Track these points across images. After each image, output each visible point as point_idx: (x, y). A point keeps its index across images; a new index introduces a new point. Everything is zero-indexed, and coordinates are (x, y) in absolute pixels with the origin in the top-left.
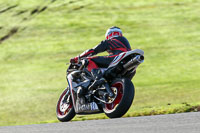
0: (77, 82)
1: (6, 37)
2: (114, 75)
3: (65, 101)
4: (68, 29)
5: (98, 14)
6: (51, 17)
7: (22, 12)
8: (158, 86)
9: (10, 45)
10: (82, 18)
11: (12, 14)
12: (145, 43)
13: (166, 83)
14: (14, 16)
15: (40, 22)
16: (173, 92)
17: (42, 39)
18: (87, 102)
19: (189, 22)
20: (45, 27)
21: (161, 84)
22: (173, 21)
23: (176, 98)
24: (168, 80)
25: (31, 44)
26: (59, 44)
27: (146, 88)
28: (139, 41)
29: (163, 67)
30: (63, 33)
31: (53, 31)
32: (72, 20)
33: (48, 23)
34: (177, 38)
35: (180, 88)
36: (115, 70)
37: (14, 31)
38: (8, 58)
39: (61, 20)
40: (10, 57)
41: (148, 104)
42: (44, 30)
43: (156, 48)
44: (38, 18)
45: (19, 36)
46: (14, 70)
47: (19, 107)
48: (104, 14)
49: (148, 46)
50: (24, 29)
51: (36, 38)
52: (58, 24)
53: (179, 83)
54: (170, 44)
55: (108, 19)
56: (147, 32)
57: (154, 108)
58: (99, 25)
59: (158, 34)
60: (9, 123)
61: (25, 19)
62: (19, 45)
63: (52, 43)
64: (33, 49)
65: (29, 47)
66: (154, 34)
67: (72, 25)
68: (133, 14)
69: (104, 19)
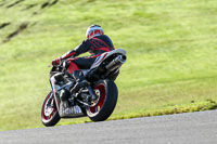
0: (60, 85)
1: (15, 33)
2: (97, 76)
3: (49, 105)
4: (83, 23)
5: (115, 6)
6: (64, 11)
7: (32, 6)
8: (181, 83)
9: (20, 42)
10: (97, 11)
11: (20, 8)
12: (166, 36)
13: (190, 79)
14: (23, 10)
15: (52, 16)
16: (197, 88)
17: (55, 35)
18: (70, 105)
19: (212, 13)
20: (57, 21)
21: (184, 80)
22: (196, 12)
23: (200, 95)
24: (191, 76)
25: (42, 40)
26: (73, 40)
27: (168, 85)
28: (160, 33)
29: (186, 61)
30: (77, 27)
31: (66, 25)
32: (86, 13)
33: (60, 17)
34: (200, 30)
35: (205, 83)
36: (97, 71)
37: (23, 27)
38: (18, 56)
39: (74, 13)
40: (19, 55)
41: (171, 102)
42: (57, 25)
43: (178, 41)
44: (50, 12)
45: (29, 32)
46: (24, 69)
47: (30, 109)
48: (121, 5)
49: (170, 39)
50: (35, 24)
51: (48, 33)
52: (71, 18)
53: (204, 79)
54: (193, 37)
55: (125, 12)
56: (167, 24)
57: (177, 106)
58: (116, 18)
59: (180, 25)
60: (20, 126)
61: (35, 13)
62: (29, 41)
63: (65, 38)
64: (44, 46)
65: (41, 43)
66: (175, 26)
67: (86, 19)
68: (151, 5)
69: (120, 11)
